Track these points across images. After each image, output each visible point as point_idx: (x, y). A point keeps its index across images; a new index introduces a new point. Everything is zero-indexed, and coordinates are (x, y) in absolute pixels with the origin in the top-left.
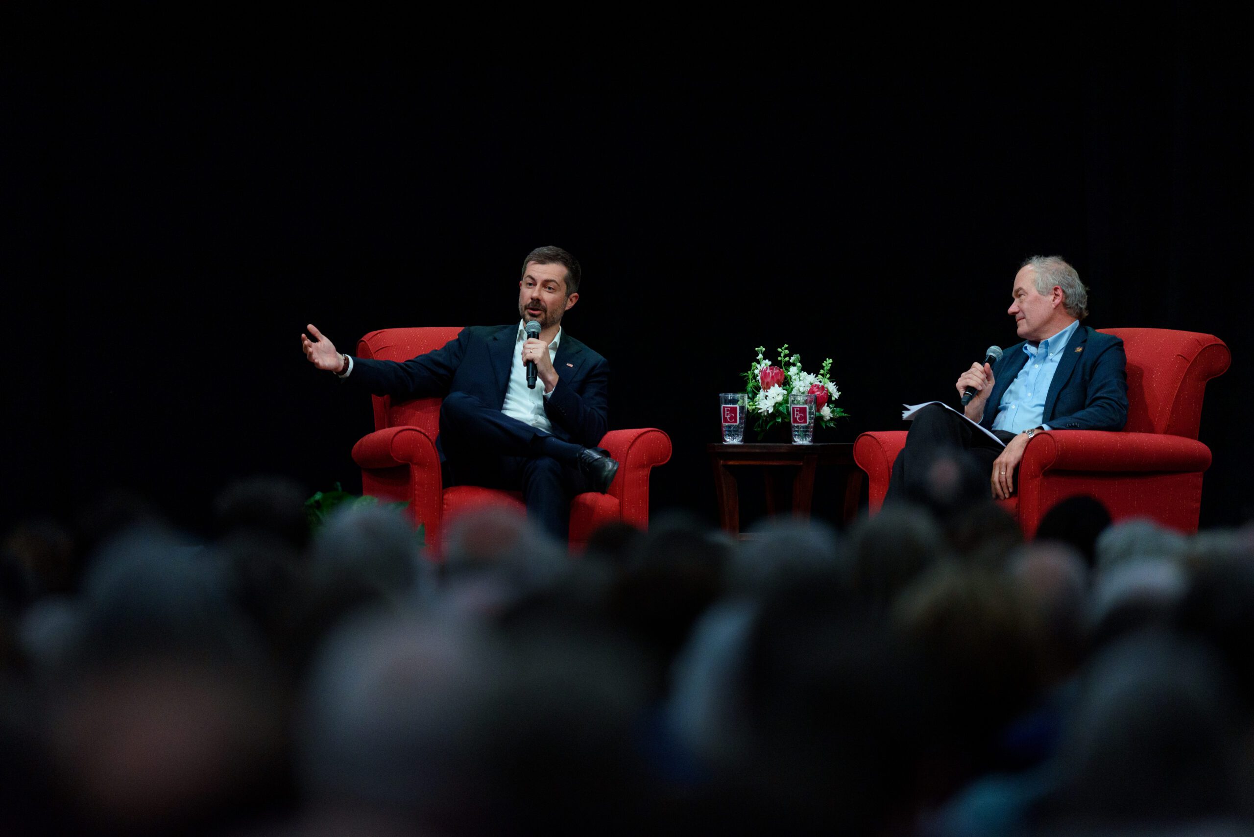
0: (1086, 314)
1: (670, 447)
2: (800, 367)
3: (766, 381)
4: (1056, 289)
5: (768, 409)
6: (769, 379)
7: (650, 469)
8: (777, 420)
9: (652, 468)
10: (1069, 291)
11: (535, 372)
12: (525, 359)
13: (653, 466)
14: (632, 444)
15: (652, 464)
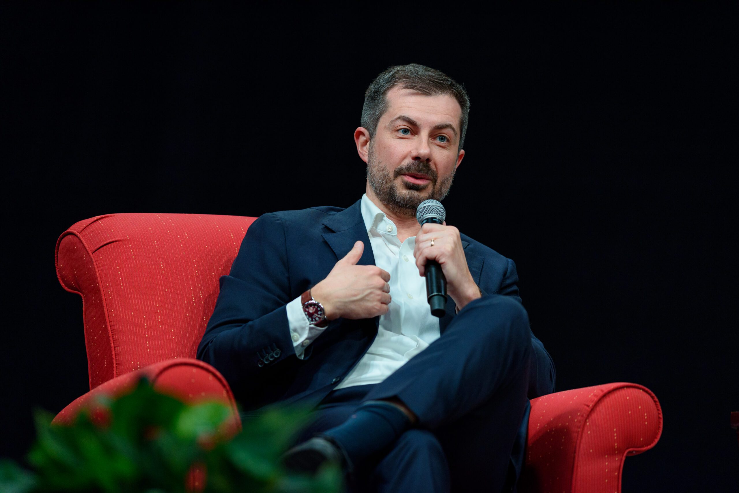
1: (659, 418)
7: (624, 458)
9: (627, 457)
11: (442, 281)
12: (421, 260)
13: (629, 452)
14: (593, 410)
15: (628, 448)
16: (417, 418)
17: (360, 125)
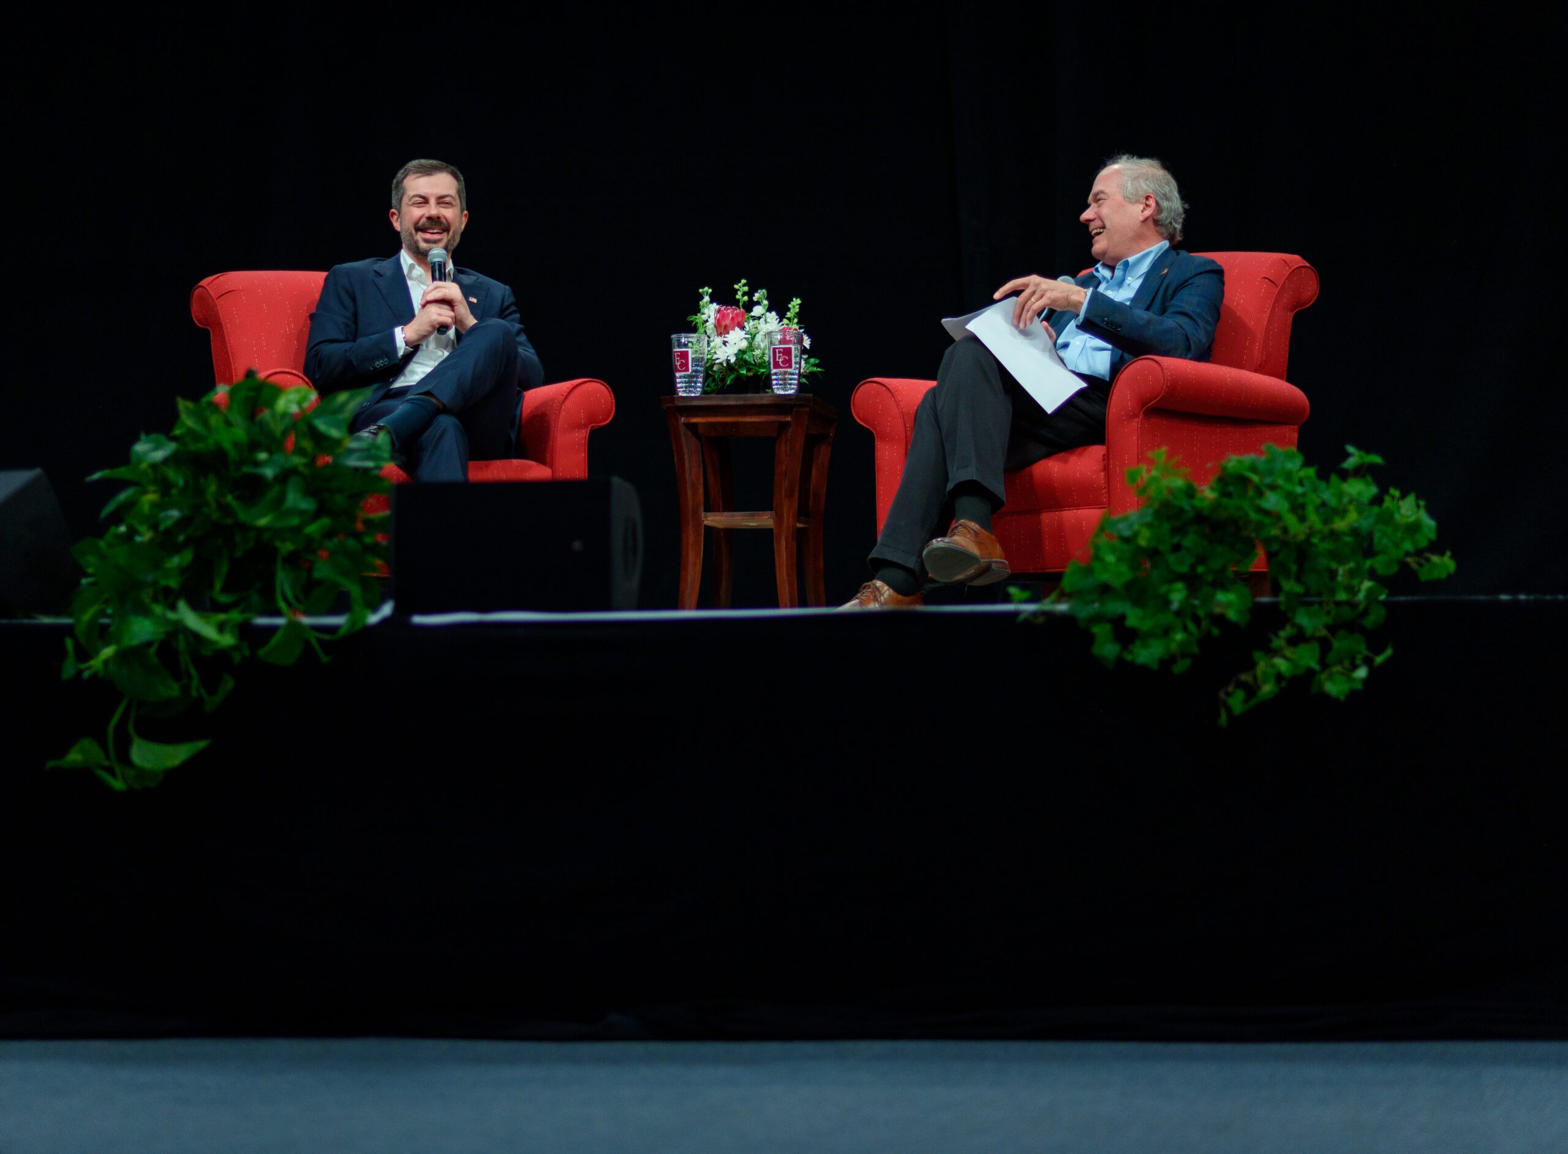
0: (1179, 238)
1: (612, 402)
2: (766, 305)
3: (723, 324)
4: (1147, 198)
5: (729, 358)
6: (728, 322)
7: (589, 431)
8: (741, 372)
9: (591, 429)
10: (1165, 204)
13: (593, 427)
14: (566, 398)
15: (591, 424)
16: (444, 406)
17: (391, 208)
